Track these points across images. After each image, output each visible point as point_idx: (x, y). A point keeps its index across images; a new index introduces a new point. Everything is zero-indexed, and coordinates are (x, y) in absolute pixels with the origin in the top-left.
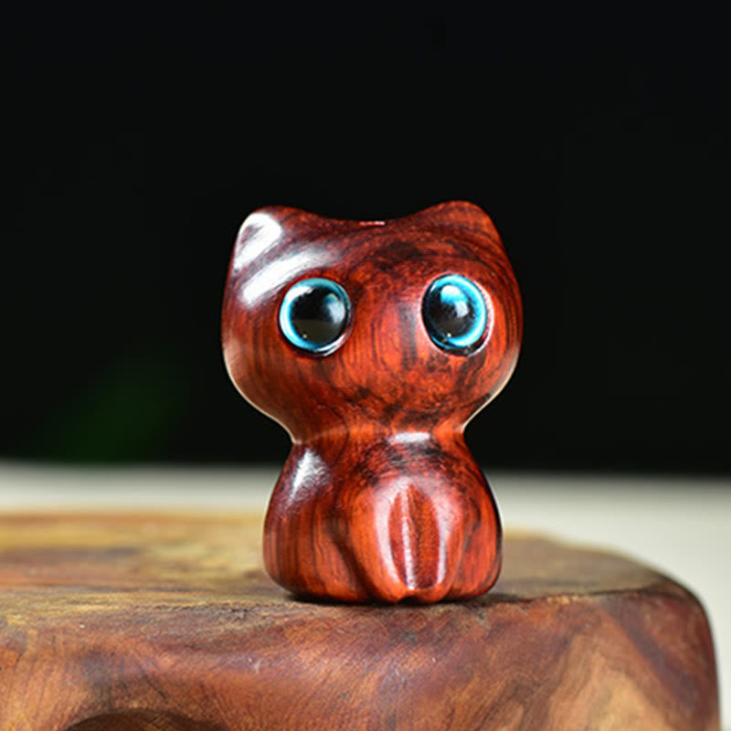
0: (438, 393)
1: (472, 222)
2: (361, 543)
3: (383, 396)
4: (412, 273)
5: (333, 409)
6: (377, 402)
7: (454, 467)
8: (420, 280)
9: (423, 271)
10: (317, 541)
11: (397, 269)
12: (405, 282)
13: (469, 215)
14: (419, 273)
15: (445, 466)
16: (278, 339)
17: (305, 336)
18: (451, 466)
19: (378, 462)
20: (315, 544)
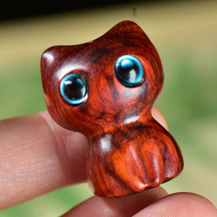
0: (133, 104)
1: (129, 29)
2: (120, 173)
3: (111, 112)
4: (107, 60)
5: (94, 123)
6: (109, 116)
7: (150, 131)
8: (111, 62)
9: (111, 58)
10: (104, 177)
11: (100, 61)
12: (105, 65)
13: (128, 26)
14: (110, 59)
15: (146, 131)
16: (63, 103)
17: (73, 99)
18: (148, 131)
19: (118, 139)
20: (104, 178)
